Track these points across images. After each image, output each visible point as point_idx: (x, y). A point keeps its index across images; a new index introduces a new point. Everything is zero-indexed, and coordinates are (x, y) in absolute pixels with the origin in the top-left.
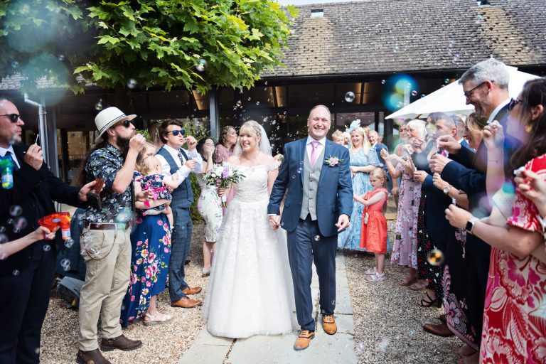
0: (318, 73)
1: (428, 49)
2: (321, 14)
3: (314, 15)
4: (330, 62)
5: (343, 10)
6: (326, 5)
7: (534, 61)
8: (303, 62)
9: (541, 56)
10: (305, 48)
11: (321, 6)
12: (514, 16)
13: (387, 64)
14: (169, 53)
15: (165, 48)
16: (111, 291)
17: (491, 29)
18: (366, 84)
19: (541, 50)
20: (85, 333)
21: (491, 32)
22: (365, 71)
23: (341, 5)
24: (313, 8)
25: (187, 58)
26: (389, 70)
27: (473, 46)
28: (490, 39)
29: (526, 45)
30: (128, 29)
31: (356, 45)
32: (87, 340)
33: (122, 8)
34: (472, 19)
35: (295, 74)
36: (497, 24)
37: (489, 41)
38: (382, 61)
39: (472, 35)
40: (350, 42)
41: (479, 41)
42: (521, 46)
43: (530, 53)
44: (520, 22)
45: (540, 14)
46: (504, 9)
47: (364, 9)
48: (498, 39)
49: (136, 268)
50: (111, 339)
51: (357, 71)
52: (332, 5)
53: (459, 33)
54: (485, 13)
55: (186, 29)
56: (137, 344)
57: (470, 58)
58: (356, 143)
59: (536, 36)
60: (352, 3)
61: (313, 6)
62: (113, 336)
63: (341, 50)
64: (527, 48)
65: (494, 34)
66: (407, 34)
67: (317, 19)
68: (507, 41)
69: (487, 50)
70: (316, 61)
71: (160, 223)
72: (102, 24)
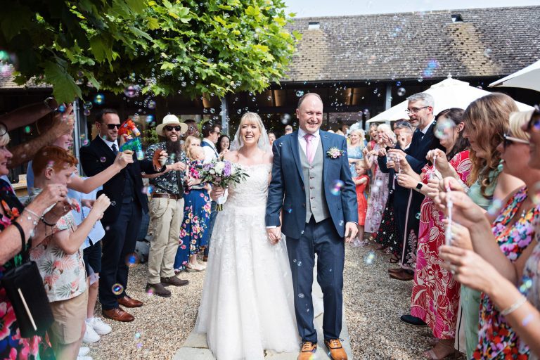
0: (314, 80)
1: (407, 60)
2: (317, 27)
3: (311, 27)
4: (325, 69)
5: (336, 24)
6: (322, 18)
7: (496, 73)
8: (302, 70)
9: (501, 68)
10: (303, 57)
11: (318, 19)
12: (483, 33)
13: (373, 73)
14: (209, 74)
15: (207, 71)
16: (168, 243)
17: (462, 43)
18: (355, 89)
19: (502, 63)
20: (152, 272)
21: (462, 46)
22: (354, 79)
23: (335, 18)
24: (310, 21)
25: (223, 78)
26: (374, 78)
27: (445, 59)
28: (461, 52)
29: (490, 59)
30: (182, 57)
31: (347, 55)
32: (153, 277)
33: (178, 42)
34: (446, 34)
35: (295, 80)
36: (467, 39)
37: (460, 55)
38: (369, 70)
39: (446, 49)
40: (342, 53)
41: (451, 55)
42: (486, 59)
43: (493, 66)
44: (487, 38)
45: (504, 31)
46: (474, 26)
47: (354, 23)
48: (467, 53)
49: (185, 226)
50: (168, 278)
51: (347, 79)
52: (327, 19)
53: (435, 47)
54: (458, 29)
55: (220, 56)
56: (186, 283)
57: (442, 69)
58: (354, 142)
59: (500, 51)
60: (344, 17)
61: (311, 19)
62: (169, 276)
63: (334, 60)
64: (491, 61)
65: (464, 48)
66: (390, 46)
67: (314, 31)
68: (474, 54)
69: (457, 62)
70: (313, 69)
71: (202, 195)
72: (163, 55)
